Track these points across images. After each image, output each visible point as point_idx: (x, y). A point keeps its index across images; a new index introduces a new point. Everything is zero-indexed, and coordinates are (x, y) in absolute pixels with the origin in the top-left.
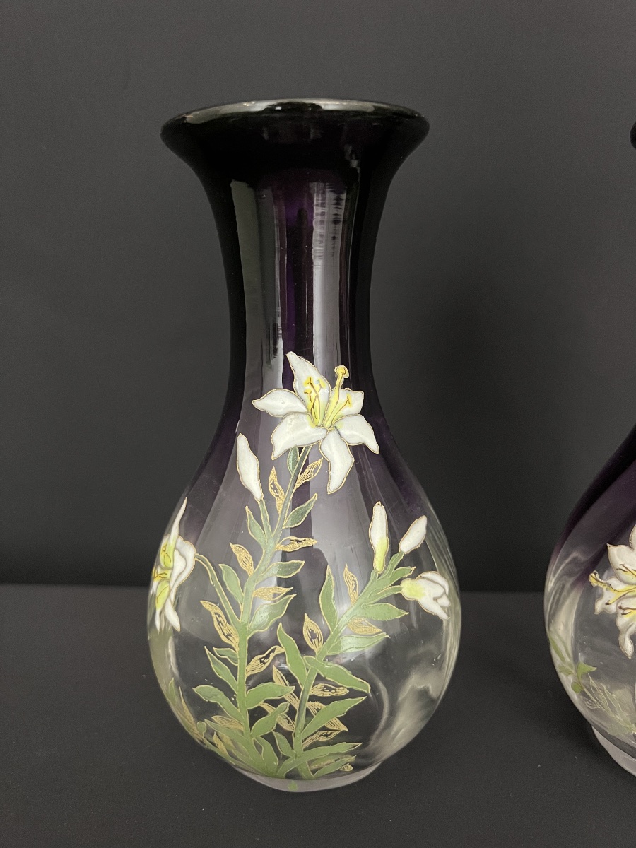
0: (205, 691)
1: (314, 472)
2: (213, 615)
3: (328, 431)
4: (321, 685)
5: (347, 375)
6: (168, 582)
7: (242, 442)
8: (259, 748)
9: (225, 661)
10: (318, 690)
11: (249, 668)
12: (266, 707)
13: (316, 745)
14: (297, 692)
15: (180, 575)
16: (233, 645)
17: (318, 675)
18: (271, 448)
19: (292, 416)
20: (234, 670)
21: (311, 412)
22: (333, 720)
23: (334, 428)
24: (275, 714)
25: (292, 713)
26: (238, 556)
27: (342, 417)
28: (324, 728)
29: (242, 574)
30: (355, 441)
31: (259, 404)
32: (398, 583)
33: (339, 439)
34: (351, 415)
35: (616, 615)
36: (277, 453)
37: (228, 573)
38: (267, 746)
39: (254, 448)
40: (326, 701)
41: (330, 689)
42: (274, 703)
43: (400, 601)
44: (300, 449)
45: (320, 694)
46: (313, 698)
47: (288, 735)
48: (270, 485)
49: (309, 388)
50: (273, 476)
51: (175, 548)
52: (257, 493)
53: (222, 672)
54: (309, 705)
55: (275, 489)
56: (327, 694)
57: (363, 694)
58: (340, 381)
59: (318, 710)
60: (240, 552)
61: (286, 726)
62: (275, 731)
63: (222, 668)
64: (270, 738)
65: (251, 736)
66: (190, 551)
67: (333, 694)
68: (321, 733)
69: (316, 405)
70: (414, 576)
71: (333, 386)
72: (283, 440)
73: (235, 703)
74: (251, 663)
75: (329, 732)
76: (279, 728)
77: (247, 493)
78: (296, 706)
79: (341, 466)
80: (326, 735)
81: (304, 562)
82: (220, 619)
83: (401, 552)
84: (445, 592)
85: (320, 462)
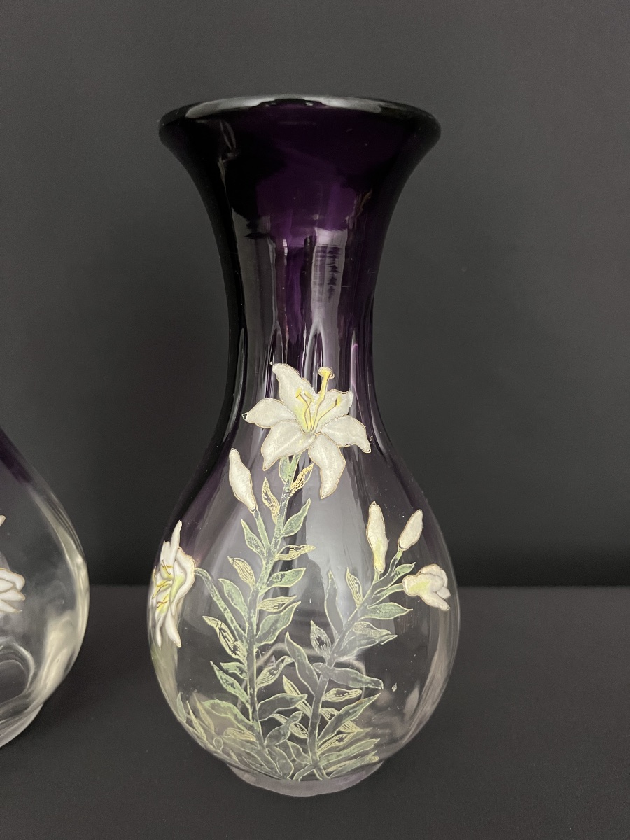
35: (155, 608)
84: (14, 587)
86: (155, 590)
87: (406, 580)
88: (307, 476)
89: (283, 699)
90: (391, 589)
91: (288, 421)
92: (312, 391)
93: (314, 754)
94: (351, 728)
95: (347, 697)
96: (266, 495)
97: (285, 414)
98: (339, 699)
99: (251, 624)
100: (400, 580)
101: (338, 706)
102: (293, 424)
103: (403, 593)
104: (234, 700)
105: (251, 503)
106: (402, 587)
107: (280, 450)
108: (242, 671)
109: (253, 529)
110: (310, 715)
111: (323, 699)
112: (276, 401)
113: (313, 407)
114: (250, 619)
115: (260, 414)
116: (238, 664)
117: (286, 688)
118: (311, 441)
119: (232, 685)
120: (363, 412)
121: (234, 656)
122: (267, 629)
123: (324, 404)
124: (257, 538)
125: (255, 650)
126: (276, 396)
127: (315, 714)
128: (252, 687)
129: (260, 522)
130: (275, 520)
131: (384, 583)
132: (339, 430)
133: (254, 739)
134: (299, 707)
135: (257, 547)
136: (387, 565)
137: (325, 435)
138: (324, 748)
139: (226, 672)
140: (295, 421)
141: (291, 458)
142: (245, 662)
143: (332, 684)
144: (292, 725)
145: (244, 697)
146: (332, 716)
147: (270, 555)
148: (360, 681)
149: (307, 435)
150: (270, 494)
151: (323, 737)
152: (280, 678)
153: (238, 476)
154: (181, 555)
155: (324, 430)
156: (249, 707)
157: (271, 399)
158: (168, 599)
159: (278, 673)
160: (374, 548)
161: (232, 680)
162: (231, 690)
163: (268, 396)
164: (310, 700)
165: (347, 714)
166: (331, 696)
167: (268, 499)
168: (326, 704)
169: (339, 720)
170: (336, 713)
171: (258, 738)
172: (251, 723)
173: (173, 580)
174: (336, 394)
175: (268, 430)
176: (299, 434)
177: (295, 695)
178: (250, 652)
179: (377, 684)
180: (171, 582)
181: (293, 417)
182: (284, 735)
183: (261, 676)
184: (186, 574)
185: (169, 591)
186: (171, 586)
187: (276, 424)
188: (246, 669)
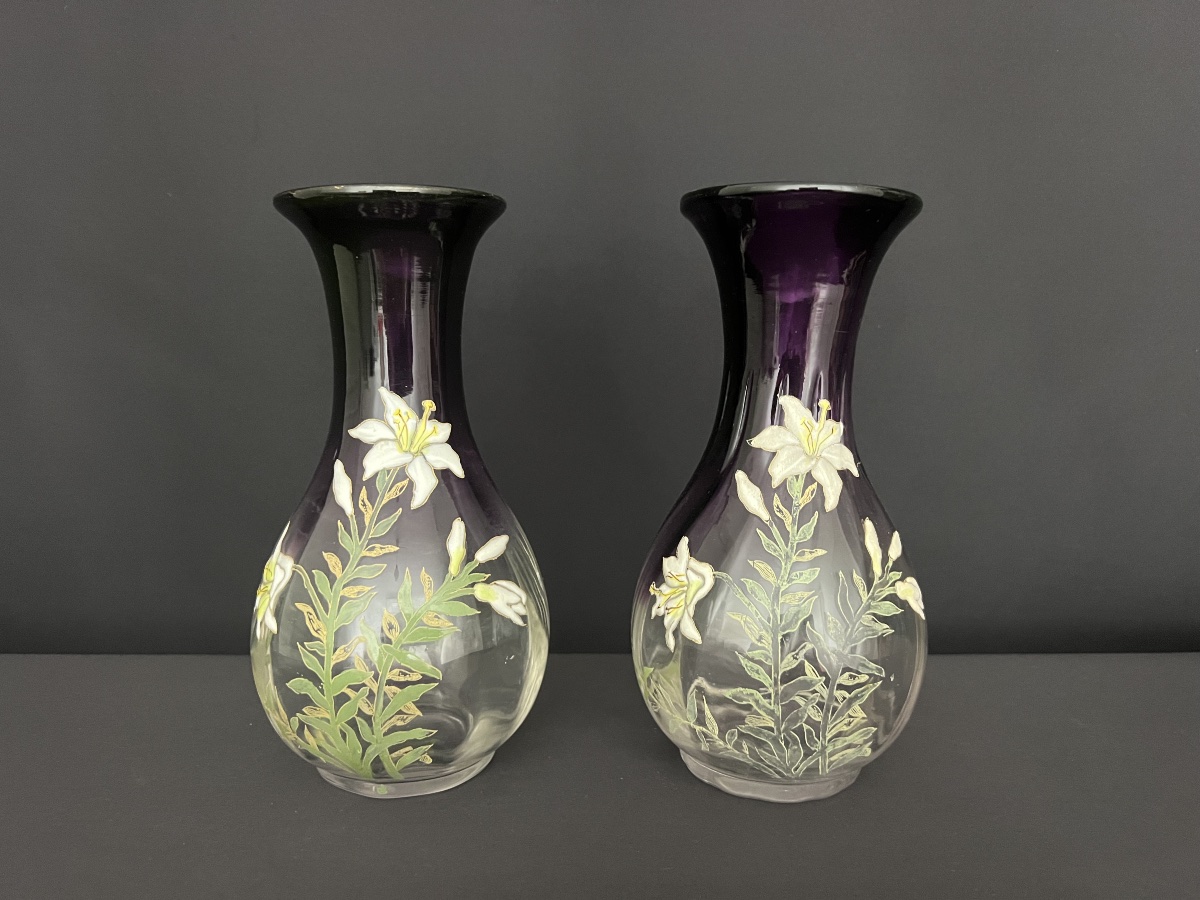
0: (298, 685)
1: (400, 491)
2: (306, 614)
3: (415, 455)
4: (397, 671)
5: (434, 408)
6: (269, 593)
7: (339, 466)
8: (344, 736)
9: (314, 653)
10: (395, 675)
11: (334, 657)
12: (349, 692)
13: (394, 729)
14: (376, 677)
15: (279, 585)
16: (321, 638)
17: (394, 662)
18: (363, 470)
19: (383, 443)
20: (321, 660)
21: (397, 440)
22: (408, 704)
23: (420, 453)
24: (357, 698)
25: (371, 695)
26: (328, 561)
27: (429, 445)
28: (400, 712)
29: (332, 579)
30: (440, 466)
31: (353, 433)
32: (473, 585)
33: (425, 464)
34: (437, 443)
35: (663, 616)
36: (367, 476)
37: (320, 578)
38: (351, 732)
39: (348, 471)
40: (402, 685)
41: (405, 674)
42: (356, 688)
43: (471, 601)
44: (389, 471)
45: (396, 679)
46: (390, 683)
47: (368, 719)
48: (360, 502)
49: (397, 418)
50: (363, 494)
51: (277, 563)
52: (349, 510)
53: (309, 662)
54: (386, 688)
55: (364, 505)
56: (402, 679)
57: (434, 680)
58: (427, 413)
59: (394, 694)
60: (332, 559)
61: (367, 711)
62: (357, 715)
63: (311, 660)
64: (353, 724)
65: (337, 724)
66: (289, 563)
67: (408, 678)
68: (398, 716)
69: (404, 434)
70: (488, 582)
71: (421, 417)
72: (374, 463)
73: (322, 691)
74: (337, 652)
75: (405, 716)
76: (360, 713)
77: (342, 511)
78: (375, 691)
79: (425, 486)
80: (403, 720)
81: (385, 565)
82: (311, 617)
83: (477, 561)
84: (521, 602)
85: (406, 482)
86: (660, 601)
87: (897, 584)
88: (812, 492)
89: (805, 681)
90: (887, 591)
91: (794, 445)
92: (814, 422)
93: (825, 738)
94: (858, 713)
95: (857, 681)
96: (778, 507)
97: (790, 440)
98: (851, 683)
99: (775, 616)
100: (893, 584)
101: (849, 689)
102: (798, 448)
103: (895, 595)
104: (758, 685)
105: (765, 516)
106: (895, 590)
107: (789, 469)
108: (767, 658)
109: (770, 535)
110: (826, 697)
111: (838, 682)
112: (782, 428)
113: (814, 434)
114: (773, 611)
115: (765, 440)
116: (764, 651)
117: (807, 671)
118: (813, 462)
119: (757, 672)
120: (849, 440)
121: (759, 644)
122: (789, 619)
123: (823, 431)
124: (772, 542)
125: (780, 638)
126: (781, 424)
127: (831, 695)
128: (777, 672)
129: (775, 530)
130: (789, 529)
131: (883, 585)
132: (835, 454)
133: (772, 725)
134: (817, 690)
135: (775, 551)
136: (883, 571)
137: (824, 458)
138: (834, 732)
139: (751, 659)
140: (800, 445)
141: (797, 477)
142: (770, 649)
143: (846, 670)
144: (810, 707)
145: (768, 682)
146: (844, 698)
147: (788, 557)
148: (867, 667)
149: (810, 458)
150: (781, 507)
151: (835, 720)
152: (802, 663)
153: (748, 492)
154: (694, 563)
155: (824, 454)
156: (772, 691)
157: (776, 427)
158: (683, 603)
159: (800, 658)
160: (872, 556)
161: (757, 667)
162: (755, 676)
163: (772, 423)
164: (827, 683)
165: (856, 697)
166: (844, 679)
167: (780, 511)
168: (841, 687)
169: (850, 702)
170: (847, 695)
171: (777, 722)
172: (772, 707)
173: (688, 586)
174: (831, 423)
175: (774, 454)
176: (804, 457)
177: (815, 677)
178: (774, 639)
179: (881, 672)
180: (685, 588)
181: (797, 442)
182: (802, 718)
183: (785, 661)
184: (704, 578)
185: (683, 596)
186: (686, 592)
187: (782, 448)
188: (771, 655)
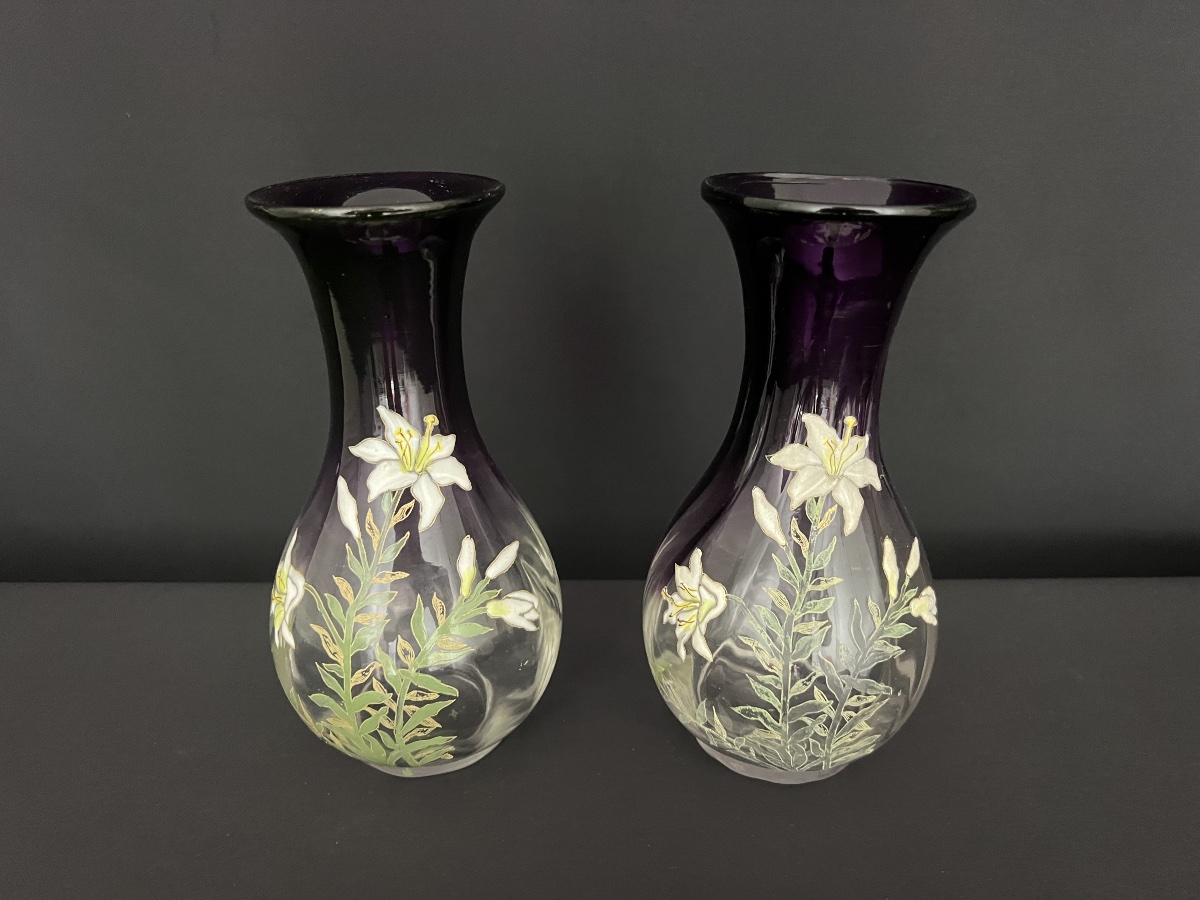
0: (318, 698)
1: (407, 514)
2: (321, 637)
3: (419, 475)
4: (414, 692)
5: (437, 422)
6: (284, 605)
7: (342, 484)
8: (368, 743)
9: (333, 674)
10: (413, 696)
11: (353, 679)
12: (369, 710)
13: (415, 739)
14: (395, 698)
15: (293, 600)
16: (339, 661)
17: (412, 684)
18: (367, 491)
19: (385, 463)
20: (341, 681)
21: (400, 460)
22: (427, 719)
23: (425, 471)
24: (379, 715)
25: (391, 714)
26: (340, 587)
27: (433, 461)
28: (420, 726)
29: (345, 605)
30: (445, 482)
31: (355, 450)
32: (484, 605)
33: (432, 484)
34: (442, 459)
35: (675, 626)
36: (372, 497)
37: (332, 603)
38: (374, 740)
39: (353, 491)
40: (420, 704)
41: (423, 695)
42: (376, 707)
43: (484, 619)
44: (394, 493)
45: (414, 699)
46: (408, 702)
47: (391, 732)
48: (367, 525)
49: (399, 437)
50: (369, 517)
51: (288, 576)
52: (356, 533)
53: (331, 683)
54: (405, 708)
55: (371, 529)
56: (420, 699)
57: (451, 698)
58: (430, 429)
59: (414, 712)
60: (342, 585)
61: (387, 725)
62: (379, 729)
63: (331, 680)
64: (375, 734)
65: (360, 734)
66: (300, 580)
67: (425, 698)
68: (418, 729)
69: (407, 452)
70: (499, 598)
71: (423, 433)
72: (378, 484)
73: (343, 707)
74: (355, 676)
75: (426, 729)
76: (382, 727)
77: (348, 533)
78: (395, 710)
79: (432, 506)
80: (423, 731)
81: (397, 592)
82: (327, 640)
83: (488, 578)
84: (533, 607)
85: (411, 504)
86: (672, 609)
87: (912, 604)
88: (832, 516)
89: (813, 704)
90: (902, 612)
91: (815, 465)
92: (838, 439)
93: (829, 748)
94: (864, 727)
95: (864, 702)
96: (795, 532)
97: (812, 460)
98: (858, 704)
99: (787, 644)
100: (908, 604)
101: (856, 710)
102: (819, 468)
103: (910, 614)
104: (768, 706)
105: (781, 540)
106: (909, 609)
107: (807, 492)
108: (777, 682)
109: (785, 562)
110: (833, 716)
111: (846, 704)
112: (803, 447)
113: (838, 453)
114: (786, 640)
115: (785, 457)
116: (774, 677)
117: (816, 696)
118: (834, 483)
119: (767, 694)
120: (876, 453)
121: (770, 670)
122: (801, 648)
123: (847, 450)
124: (787, 569)
125: (791, 665)
126: (803, 441)
127: (838, 716)
128: (786, 695)
129: (791, 557)
130: (805, 555)
131: (898, 607)
132: (859, 472)
133: (779, 738)
134: (825, 711)
135: (790, 578)
136: (899, 591)
137: (847, 477)
138: (839, 743)
139: (762, 683)
140: (822, 465)
141: (817, 499)
142: (781, 675)
143: (855, 692)
144: (817, 725)
145: (777, 704)
146: (851, 717)
147: (803, 585)
148: (875, 689)
149: (831, 478)
151: (841, 734)
152: (812, 689)
153: (766, 514)
154: (706, 580)
155: (847, 473)
156: (780, 712)
157: (796, 445)
158: (695, 619)
159: (810, 684)
160: (889, 578)
161: (766, 689)
162: (765, 698)
163: (792, 442)
164: (835, 706)
165: (863, 715)
166: (852, 702)
167: (798, 536)
168: (847, 708)
169: (856, 720)
170: (853, 714)
171: (784, 736)
172: (779, 725)
173: (701, 603)
174: (857, 439)
175: (794, 473)
176: (825, 477)
177: (823, 701)
178: (785, 667)
179: (888, 691)
180: (698, 605)
181: (819, 462)
182: (808, 734)
183: (795, 687)
184: (716, 598)
185: (695, 612)
186: (698, 608)
187: (802, 468)
188: (781, 681)
